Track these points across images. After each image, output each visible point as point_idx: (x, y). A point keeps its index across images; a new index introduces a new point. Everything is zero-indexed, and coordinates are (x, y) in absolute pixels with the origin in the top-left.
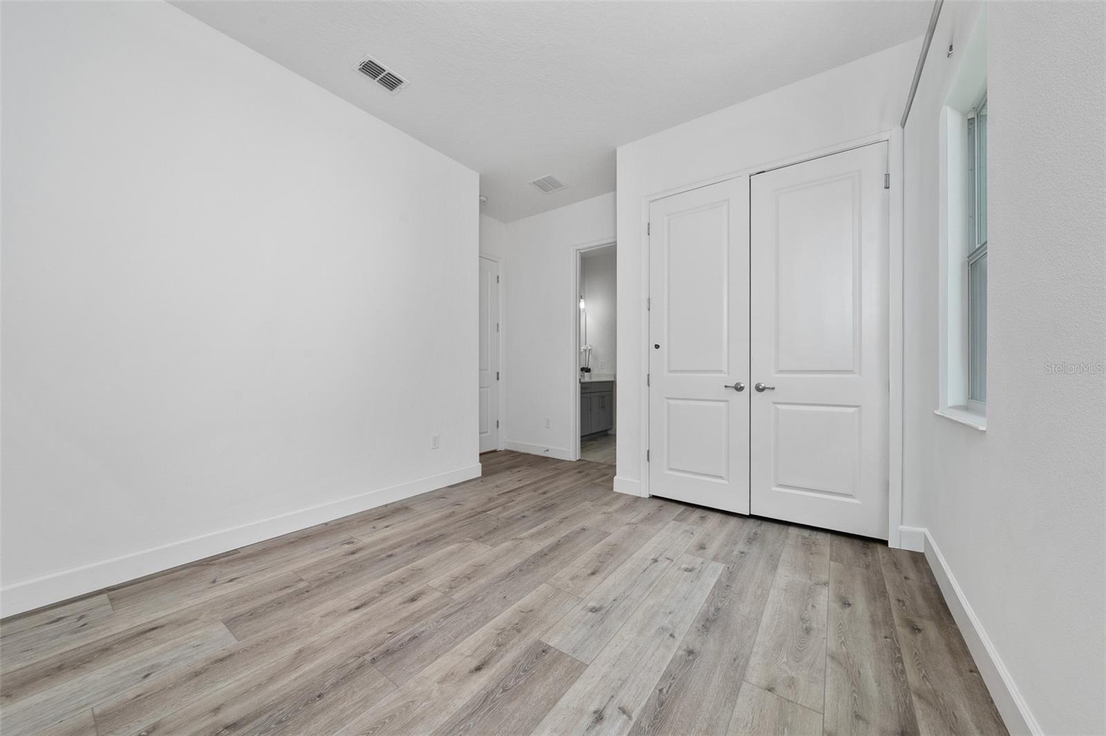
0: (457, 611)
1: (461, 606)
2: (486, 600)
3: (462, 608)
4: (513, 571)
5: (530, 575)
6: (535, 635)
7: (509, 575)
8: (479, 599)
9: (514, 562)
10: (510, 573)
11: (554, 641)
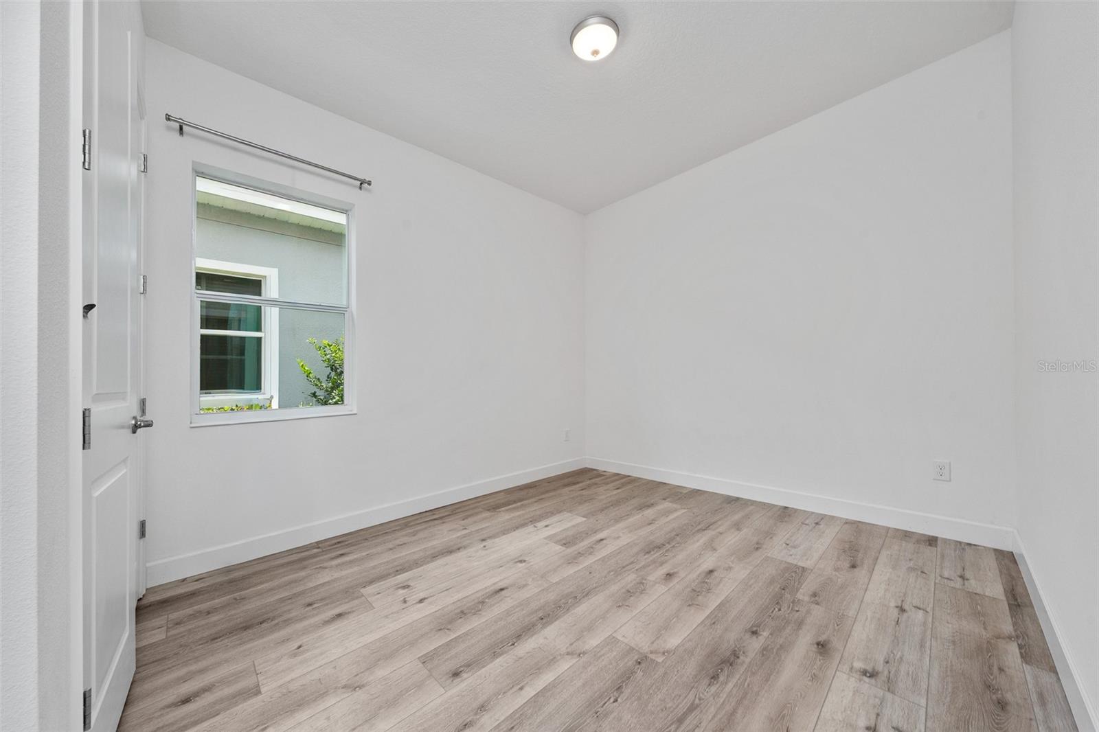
0: (627, 565)
1: (624, 570)
2: (606, 572)
3: (624, 567)
4: (584, 597)
5: (566, 592)
6: (569, 550)
7: (587, 594)
8: (612, 573)
9: (582, 609)
10: (587, 595)
11: (558, 548)
